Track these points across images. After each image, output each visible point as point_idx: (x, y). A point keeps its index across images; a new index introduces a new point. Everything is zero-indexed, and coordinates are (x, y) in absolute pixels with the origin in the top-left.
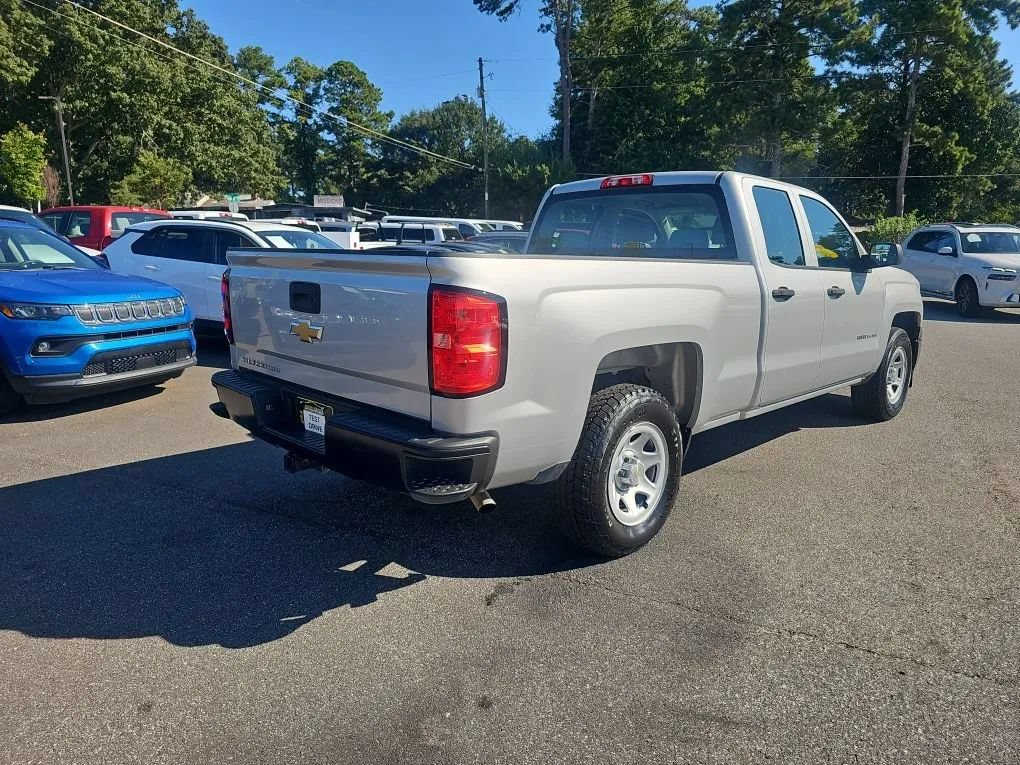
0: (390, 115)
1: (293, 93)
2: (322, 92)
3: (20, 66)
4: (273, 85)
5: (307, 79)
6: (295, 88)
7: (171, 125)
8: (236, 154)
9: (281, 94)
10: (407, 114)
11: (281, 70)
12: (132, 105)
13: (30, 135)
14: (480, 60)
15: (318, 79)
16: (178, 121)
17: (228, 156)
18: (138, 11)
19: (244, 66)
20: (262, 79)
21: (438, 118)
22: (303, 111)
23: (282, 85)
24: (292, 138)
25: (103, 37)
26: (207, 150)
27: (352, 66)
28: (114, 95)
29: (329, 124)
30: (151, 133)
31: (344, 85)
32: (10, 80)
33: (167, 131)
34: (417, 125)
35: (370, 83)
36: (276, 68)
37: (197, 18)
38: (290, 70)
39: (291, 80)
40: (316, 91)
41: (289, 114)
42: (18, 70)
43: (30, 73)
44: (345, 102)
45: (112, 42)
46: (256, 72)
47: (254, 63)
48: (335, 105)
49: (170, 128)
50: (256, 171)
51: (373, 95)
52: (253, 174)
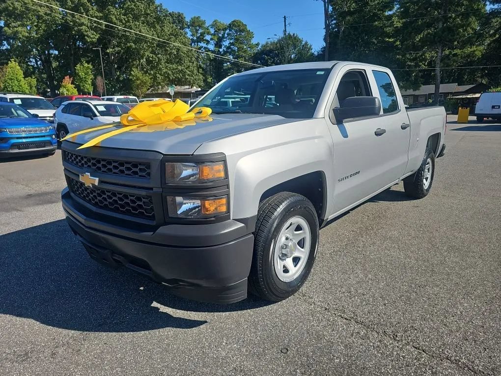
0: (258, 45)
1: (213, 37)
2: (226, 35)
3: (93, 34)
4: (204, 33)
5: (219, 30)
6: (214, 35)
7: (153, 56)
8: (180, 68)
9: (208, 37)
10: (264, 43)
11: (209, 26)
12: (136, 48)
13: (86, 65)
14: (285, 17)
15: (225, 29)
16: (156, 55)
17: (176, 69)
18: (138, 6)
19: (192, 26)
20: (200, 31)
21: (278, 45)
22: (218, 44)
23: (208, 33)
24: (212, 58)
25: (125, 19)
26: (167, 67)
27: (240, 22)
28: (129, 45)
29: (229, 50)
30: (145, 60)
31: (236, 32)
32: (89, 41)
33: (151, 59)
34: (268, 49)
35: (248, 29)
36: (207, 25)
37: (164, 8)
38: (212, 26)
39: (212, 31)
40: (223, 35)
41: (211, 47)
42: (92, 36)
43: (96, 38)
44: (237, 40)
45: (128, 21)
46: (198, 28)
47: (197, 24)
48: (231, 41)
49: (152, 57)
50: (188, 75)
51: (250, 35)
52: (187, 77)
